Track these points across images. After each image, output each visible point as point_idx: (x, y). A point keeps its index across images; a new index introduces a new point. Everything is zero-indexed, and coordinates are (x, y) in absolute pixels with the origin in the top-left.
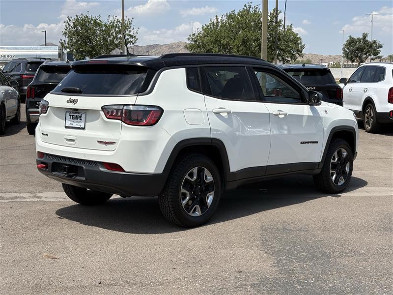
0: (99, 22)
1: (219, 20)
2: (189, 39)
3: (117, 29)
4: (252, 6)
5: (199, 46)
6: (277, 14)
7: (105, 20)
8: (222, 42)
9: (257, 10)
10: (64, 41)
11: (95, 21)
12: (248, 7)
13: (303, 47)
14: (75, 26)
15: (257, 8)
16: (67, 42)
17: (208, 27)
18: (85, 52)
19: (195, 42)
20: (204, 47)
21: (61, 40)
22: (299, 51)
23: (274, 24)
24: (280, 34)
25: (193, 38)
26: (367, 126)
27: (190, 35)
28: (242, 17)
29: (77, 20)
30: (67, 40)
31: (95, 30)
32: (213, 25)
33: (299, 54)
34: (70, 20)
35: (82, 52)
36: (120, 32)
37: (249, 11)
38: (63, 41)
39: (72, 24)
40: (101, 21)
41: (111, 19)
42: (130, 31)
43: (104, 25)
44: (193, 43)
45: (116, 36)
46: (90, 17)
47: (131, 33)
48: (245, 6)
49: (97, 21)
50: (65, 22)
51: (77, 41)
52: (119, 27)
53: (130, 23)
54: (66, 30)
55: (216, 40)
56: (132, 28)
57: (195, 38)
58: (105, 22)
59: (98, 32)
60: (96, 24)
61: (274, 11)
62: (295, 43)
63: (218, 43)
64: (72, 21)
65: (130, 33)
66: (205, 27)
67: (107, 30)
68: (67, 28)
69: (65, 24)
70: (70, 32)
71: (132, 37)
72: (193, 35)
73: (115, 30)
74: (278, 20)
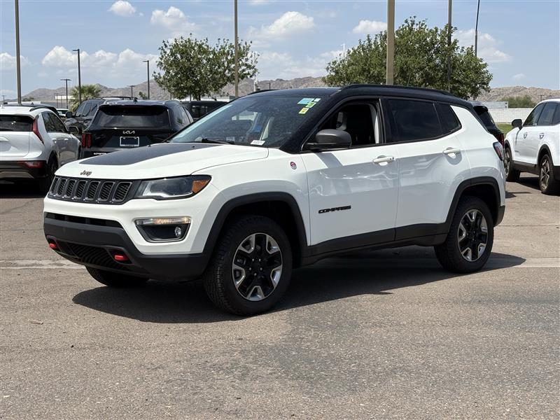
0: (206, 47)
1: (372, 42)
2: (328, 69)
3: (229, 58)
4: (416, 22)
5: (341, 79)
6: (450, 32)
7: (213, 45)
8: (371, 72)
9: (423, 27)
10: (159, 74)
11: (200, 46)
12: (410, 23)
13: (489, 79)
14: (173, 54)
15: (422, 25)
16: (162, 76)
17: (355, 51)
18: (187, 89)
19: (337, 72)
20: (348, 80)
21: (155, 73)
22: (484, 84)
23: (447, 46)
24: (456, 60)
25: (333, 68)
26: (543, 185)
27: (329, 64)
28: (402, 37)
29: (176, 46)
30: (163, 73)
31: (199, 59)
32: (363, 49)
33: (483, 88)
34: (166, 46)
35: (182, 89)
36: (233, 61)
37: (411, 29)
38: (157, 74)
39: (168, 52)
40: (208, 46)
41: (222, 43)
42: (247, 60)
43: (212, 51)
44: (333, 74)
45: (228, 67)
46: (194, 42)
47: (249, 62)
48: (406, 22)
49: (203, 46)
50: (159, 49)
51: (176, 74)
52: (232, 54)
53: (248, 49)
54: (161, 59)
55: (364, 70)
56: (249, 55)
57: (337, 67)
58: (213, 48)
59: (205, 61)
60: (202, 50)
61: (446, 28)
62: (477, 73)
63: (365, 74)
64: (169, 47)
65: (247, 63)
66: (352, 51)
67: (216, 59)
68: (163, 56)
69: (160, 51)
70: (166, 62)
71: (249, 67)
72: (333, 63)
73: (227, 58)
74: (452, 41)
